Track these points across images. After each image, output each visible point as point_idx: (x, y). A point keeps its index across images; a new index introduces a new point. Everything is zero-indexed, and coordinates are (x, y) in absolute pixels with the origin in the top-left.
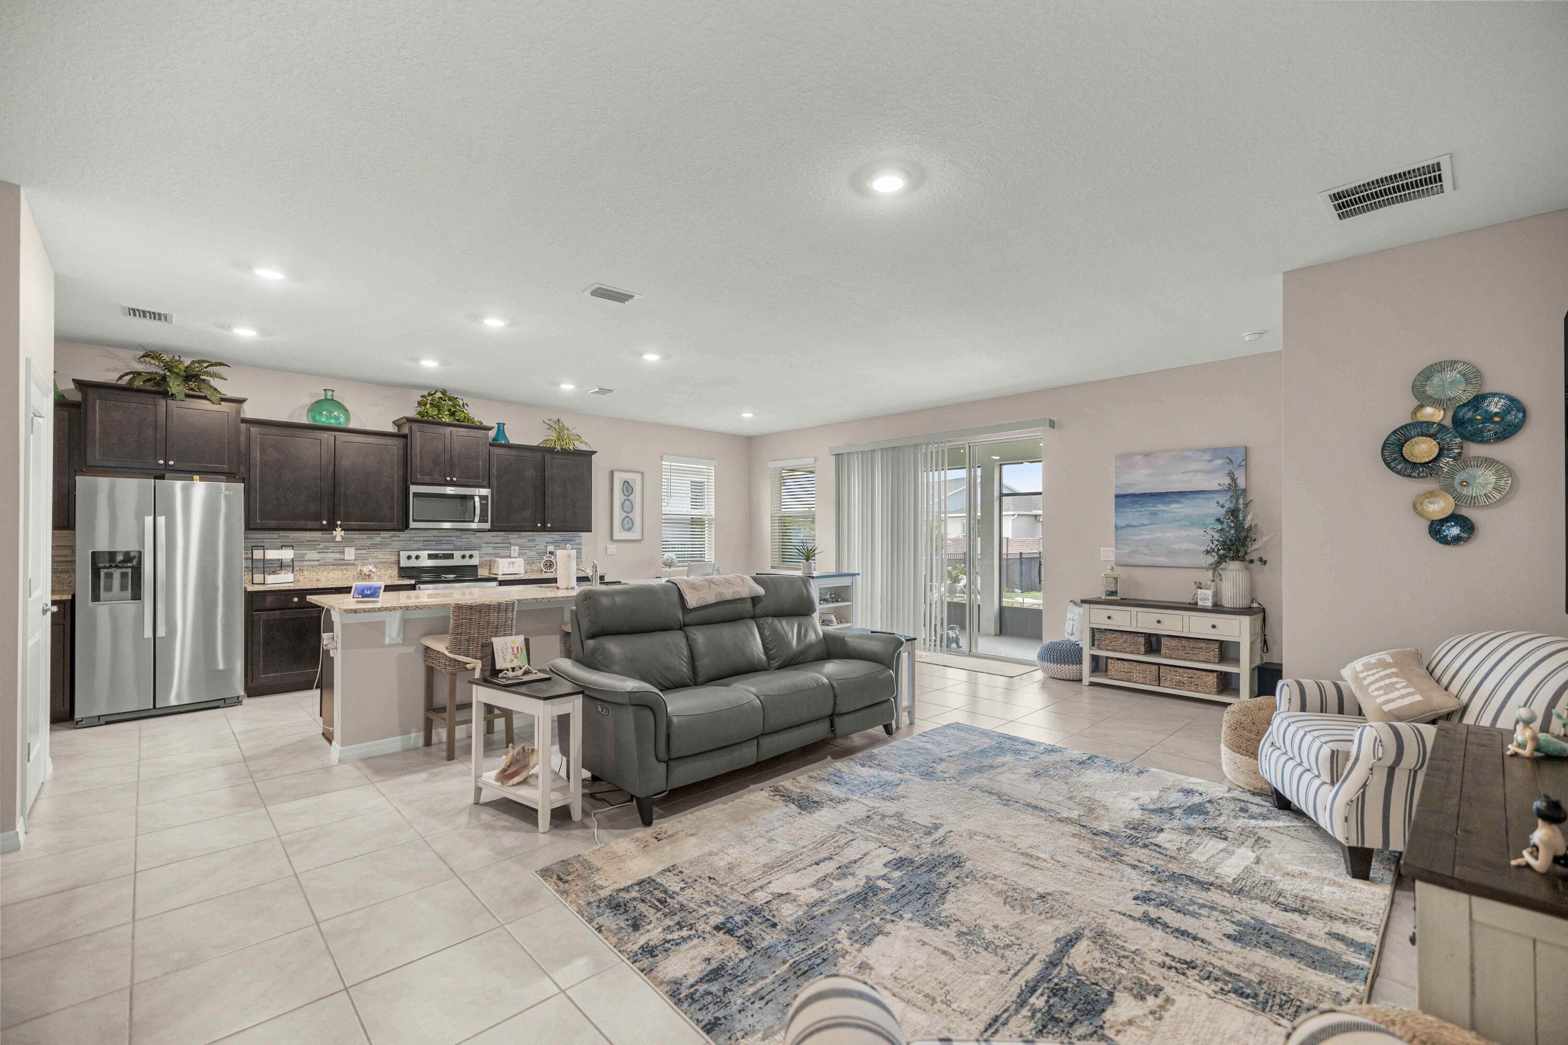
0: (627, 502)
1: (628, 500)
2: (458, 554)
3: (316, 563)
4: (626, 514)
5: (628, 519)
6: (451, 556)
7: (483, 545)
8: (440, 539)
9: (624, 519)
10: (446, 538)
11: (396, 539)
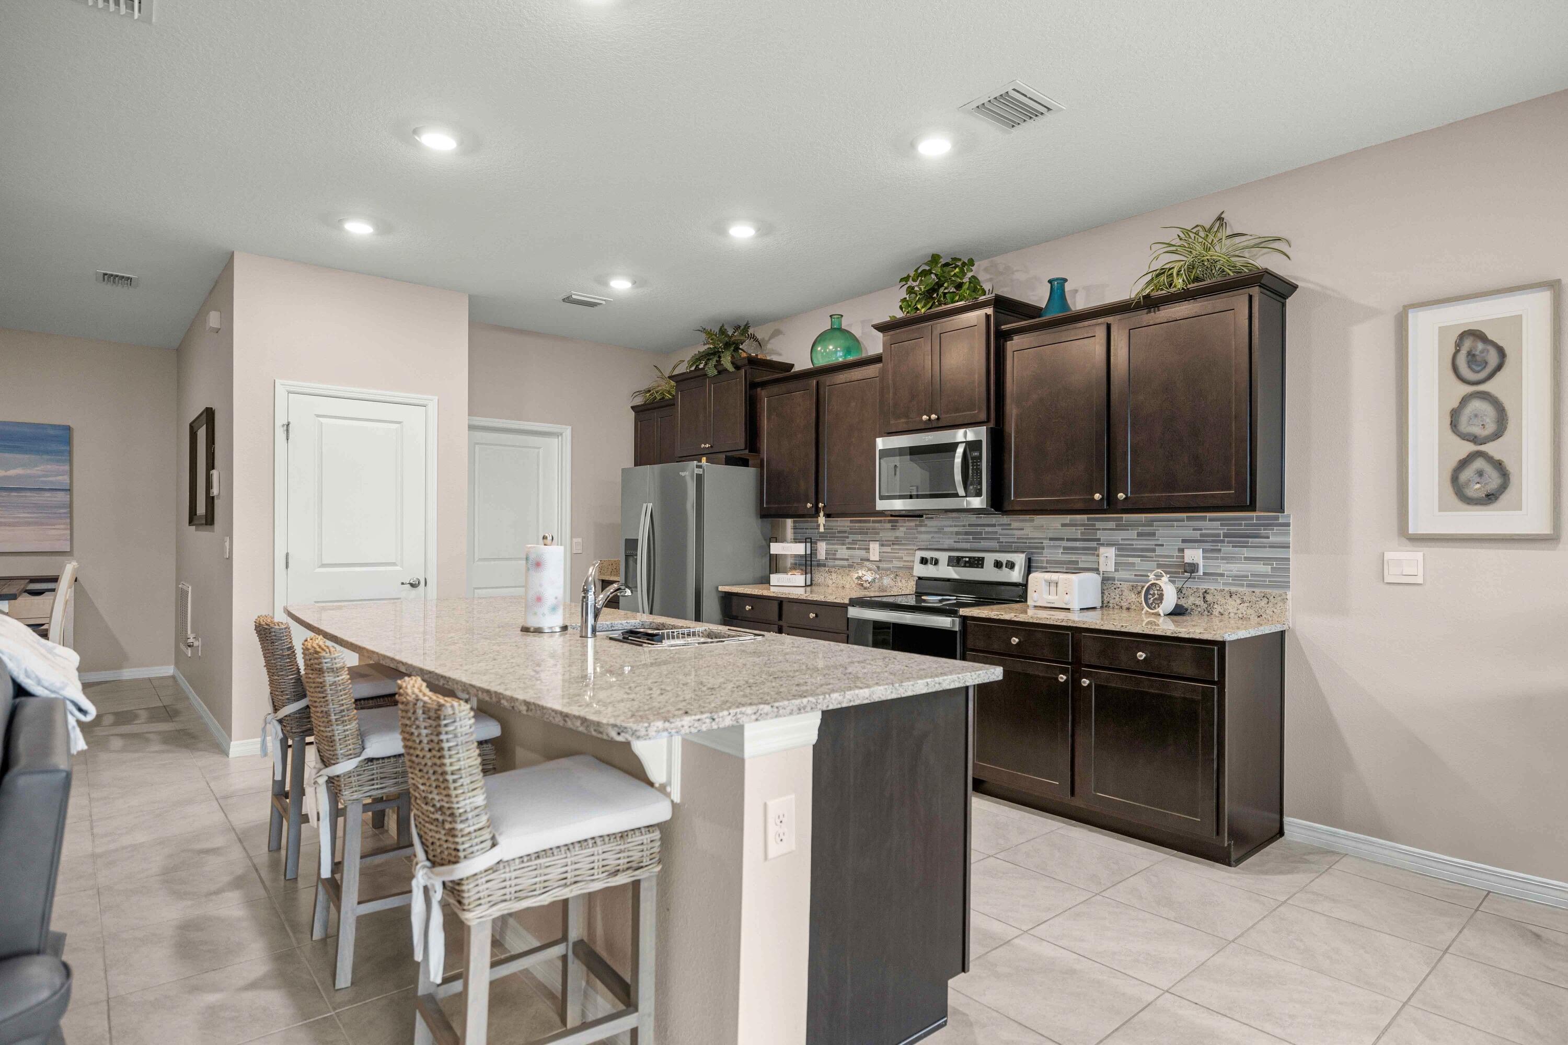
0: (1477, 405)
1: (1485, 396)
2: (990, 558)
3: (845, 563)
4: (1471, 447)
5: (1479, 464)
6: (978, 563)
7: (1046, 543)
8: (979, 529)
9: (1463, 464)
10: (987, 529)
11: (923, 529)
